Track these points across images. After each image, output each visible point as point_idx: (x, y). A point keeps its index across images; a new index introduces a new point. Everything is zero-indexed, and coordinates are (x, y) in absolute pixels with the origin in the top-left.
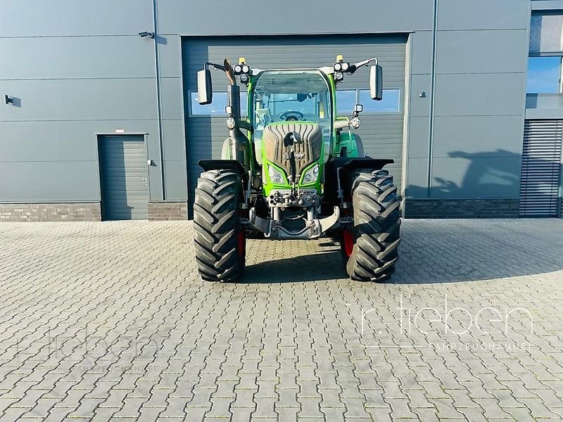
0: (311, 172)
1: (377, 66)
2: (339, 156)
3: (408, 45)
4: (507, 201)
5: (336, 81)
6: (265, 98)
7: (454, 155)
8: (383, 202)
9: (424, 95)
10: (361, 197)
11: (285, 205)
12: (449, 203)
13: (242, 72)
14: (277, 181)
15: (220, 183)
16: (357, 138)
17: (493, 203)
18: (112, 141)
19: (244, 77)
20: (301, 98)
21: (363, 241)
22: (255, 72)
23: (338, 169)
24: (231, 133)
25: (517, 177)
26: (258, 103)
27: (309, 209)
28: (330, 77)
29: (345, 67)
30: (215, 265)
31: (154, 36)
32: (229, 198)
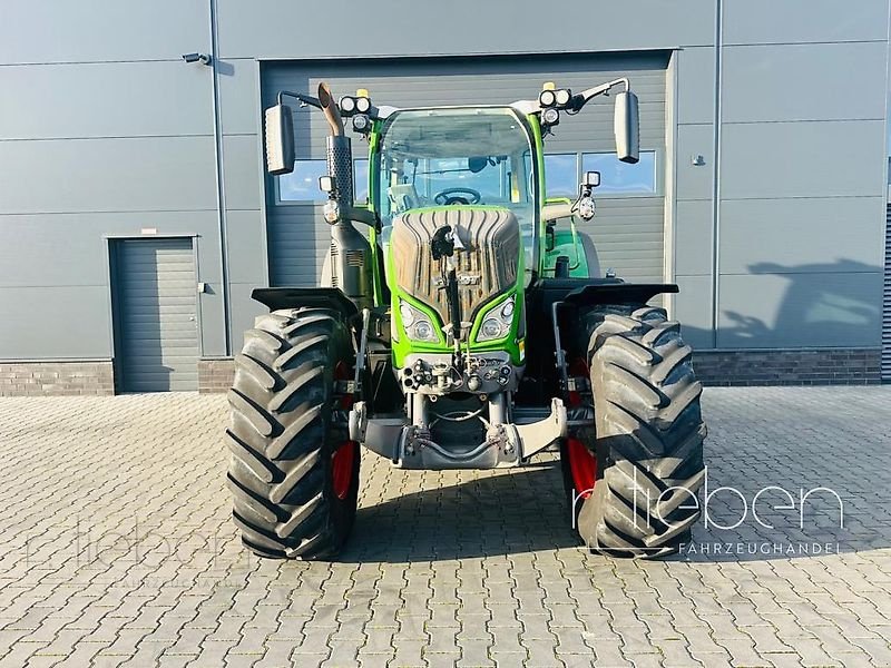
0: (496, 314)
1: (628, 94)
2: (551, 274)
3: (670, 72)
4: (860, 355)
5: (545, 128)
6: (408, 168)
7: (759, 269)
8: (663, 383)
9: (700, 162)
10: (613, 371)
11: (437, 390)
12: (751, 358)
13: (356, 110)
14: (421, 335)
15: (291, 342)
16: (585, 239)
17: (833, 357)
18: (138, 250)
19: (360, 120)
20: (476, 165)
21: (620, 474)
22: (384, 112)
23: (555, 304)
24: (335, 231)
25: (876, 310)
26: (394, 176)
27: (492, 397)
28: (532, 120)
29: (563, 98)
30: (278, 530)
31: (210, 61)
32: (311, 375)
